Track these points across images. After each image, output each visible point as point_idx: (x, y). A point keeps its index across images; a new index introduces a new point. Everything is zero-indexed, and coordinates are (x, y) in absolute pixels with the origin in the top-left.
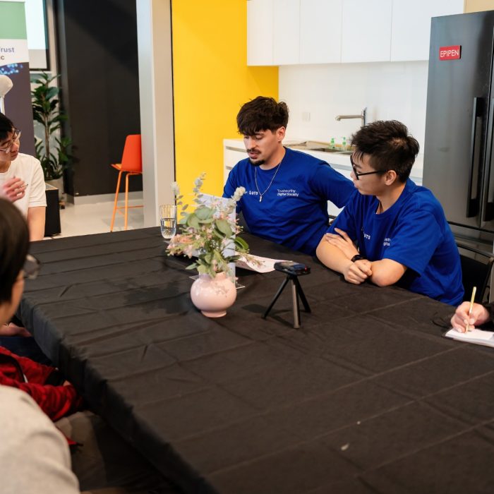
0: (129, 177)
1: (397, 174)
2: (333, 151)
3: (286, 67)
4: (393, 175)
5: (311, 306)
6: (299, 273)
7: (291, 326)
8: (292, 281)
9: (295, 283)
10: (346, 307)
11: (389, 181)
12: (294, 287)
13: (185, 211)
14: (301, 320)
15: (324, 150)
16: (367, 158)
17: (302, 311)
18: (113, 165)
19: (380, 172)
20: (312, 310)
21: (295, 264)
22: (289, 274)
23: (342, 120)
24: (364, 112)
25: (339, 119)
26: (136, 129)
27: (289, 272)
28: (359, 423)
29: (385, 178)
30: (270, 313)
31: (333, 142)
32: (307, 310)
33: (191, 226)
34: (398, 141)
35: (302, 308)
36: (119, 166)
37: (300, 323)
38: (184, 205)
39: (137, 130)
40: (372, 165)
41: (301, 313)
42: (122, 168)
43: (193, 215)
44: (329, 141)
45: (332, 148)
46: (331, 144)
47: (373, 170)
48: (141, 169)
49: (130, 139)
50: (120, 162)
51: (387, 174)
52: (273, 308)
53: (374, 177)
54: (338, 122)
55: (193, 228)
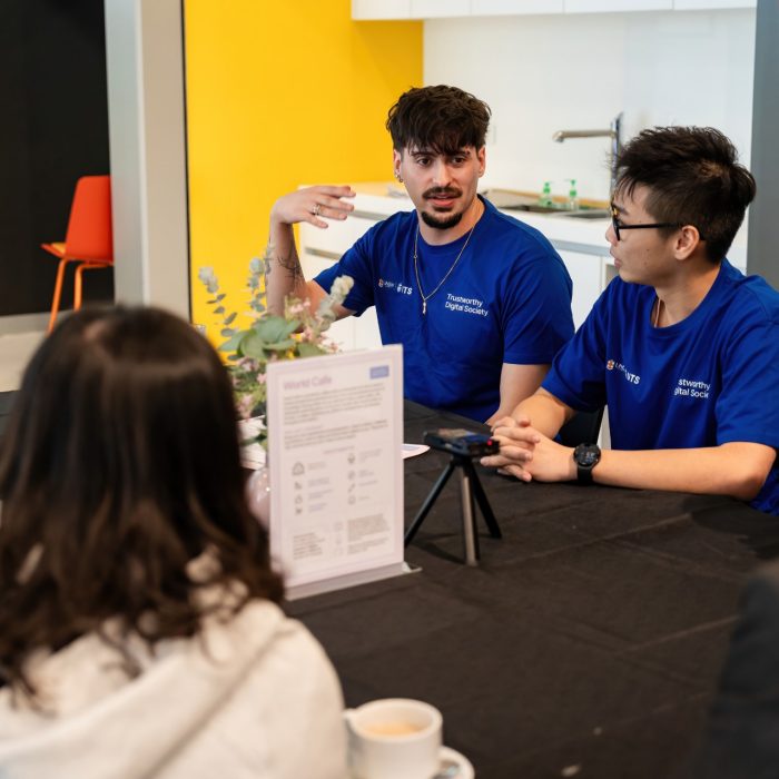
0: (84, 273)
1: (701, 238)
2: (548, 210)
3: (440, 22)
4: (692, 237)
5: (501, 526)
6: (476, 452)
7: (462, 560)
8: (460, 470)
9: (467, 474)
10: (574, 527)
11: (683, 249)
12: (466, 481)
13: (232, 326)
14: (481, 552)
15: (527, 209)
16: (643, 193)
17: (483, 535)
18: (46, 247)
19: (667, 227)
20: (503, 533)
21: (467, 433)
22: (455, 454)
23: (568, 141)
24: (618, 122)
25: (561, 139)
26: (99, 164)
27: (456, 450)
28: (598, 731)
29: (676, 244)
30: (416, 538)
31: (547, 190)
32: (495, 531)
33: (247, 356)
34: (713, 166)
35: (484, 529)
36: (59, 249)
37: (478, 556)
38: (228, 313)
39: (102, 167)
40: (650, 210)
41: (480, 539)
42: (67, 254)
43: (251, 334)
44: (538, 189)
45: (544, 205)
46: (544, 196)
47: (651, 221)
48: (110, 255)
49: (86, 187)
50: (62, 239)
51: (680, 234)
52: (421, 529)
53: (651, 235)
54: (559, 145)
55: (251, 361)
